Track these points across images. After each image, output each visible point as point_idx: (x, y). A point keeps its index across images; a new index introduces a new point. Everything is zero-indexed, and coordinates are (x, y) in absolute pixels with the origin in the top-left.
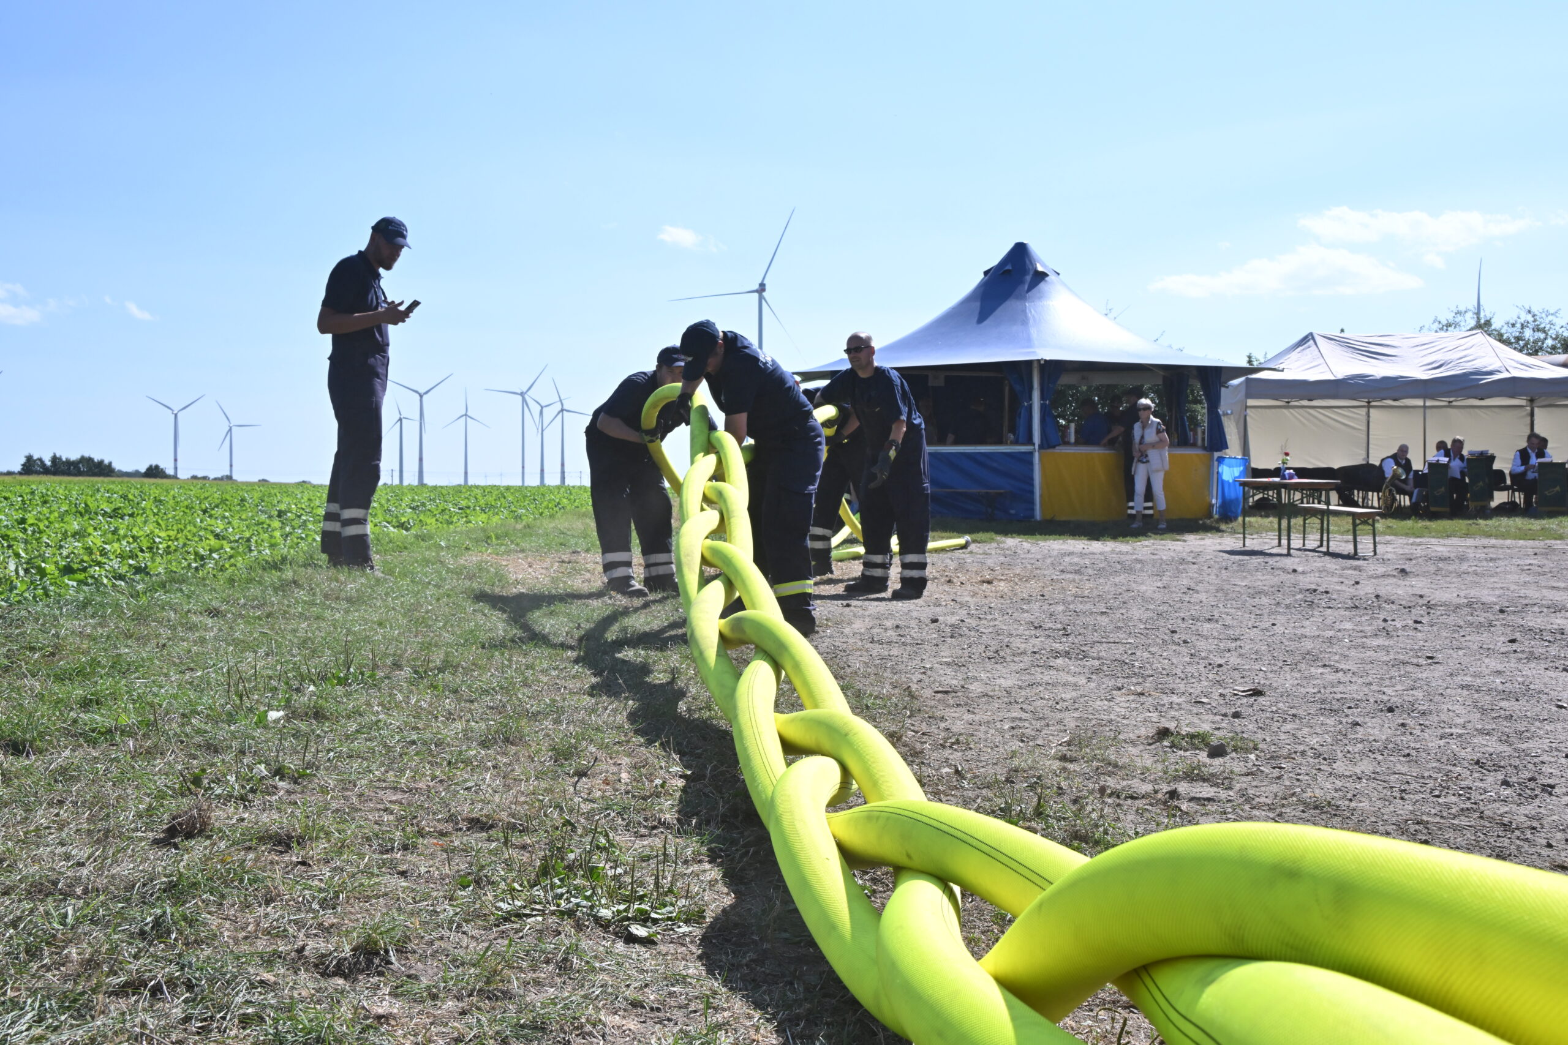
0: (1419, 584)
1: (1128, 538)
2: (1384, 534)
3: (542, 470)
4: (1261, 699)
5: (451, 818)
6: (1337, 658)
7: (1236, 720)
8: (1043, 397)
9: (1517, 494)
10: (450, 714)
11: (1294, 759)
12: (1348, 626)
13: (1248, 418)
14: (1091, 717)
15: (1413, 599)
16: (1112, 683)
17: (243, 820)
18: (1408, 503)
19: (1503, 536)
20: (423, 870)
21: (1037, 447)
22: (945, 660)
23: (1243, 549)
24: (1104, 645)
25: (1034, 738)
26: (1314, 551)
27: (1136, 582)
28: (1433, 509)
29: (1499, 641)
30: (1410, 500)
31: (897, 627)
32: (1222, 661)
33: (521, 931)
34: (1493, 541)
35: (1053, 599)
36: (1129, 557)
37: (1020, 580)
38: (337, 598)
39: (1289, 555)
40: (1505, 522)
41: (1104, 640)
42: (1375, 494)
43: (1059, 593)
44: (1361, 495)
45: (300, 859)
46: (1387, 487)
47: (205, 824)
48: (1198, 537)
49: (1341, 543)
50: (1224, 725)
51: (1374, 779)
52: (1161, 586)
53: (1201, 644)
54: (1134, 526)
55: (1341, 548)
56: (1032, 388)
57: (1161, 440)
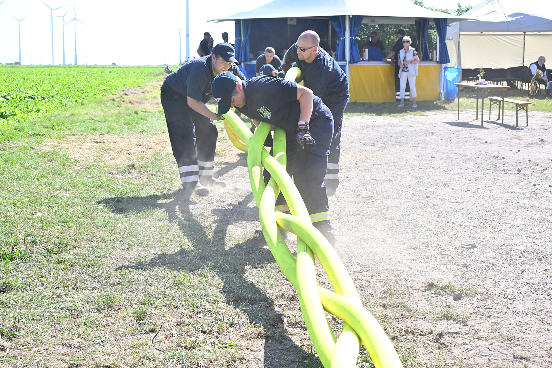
1: (397, 114)
2: (532, 110)
3: (64, 53)
4: (475, 250)
6: (511, 216)
7: (465, 269)
8: (351, 35)
11: (495, 299)
12: (516, 189)
13: (460, 41)
15: (548, 162)
16: (400, 238)
21: (348, 62)
23: (458, 121)
24: (394, 208)
26: (495, 123)
27: (404, 152)
32: (453, 220)
36: (398, 130)
39: (482, 127)
41: (393, 205)
42: (527, 84)
43: (364, 162)
50: (459, 273)
51: (534, 314)
52: (418, 155)
53: (443, 206)
55: (509, 121)
56: (345, 30)
57: (415, 60)
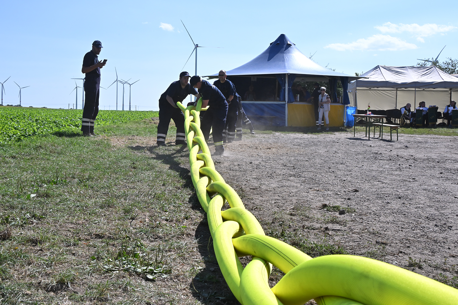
0: (411, 151)
1: (316, 133)
2: (401, 133)
3: (123, 105)
4: (357, 193)
5: (90, 234)
6: (383, 178)
7: (349, 201)
8: (289, 86)
9: (445, 120)
10: (90, 196)
11: (367, 215)
12: (387, 166)
13: (357, 93)
14: (301, 199)
15: (409, 157)
16: (309, 186)
17: (22, 234)
18: (409, 122)
19: (440, 135)
20: (80, 253)
21: (287, 102)
22: (254, 177)
23: (354, 137)
24: (307, 173)
25: (282, 207)
26: (377, 139)
27: (318, 149)
28: (417, 125)
29: (436, 173)
30: (410, 121)
31: (239, 165)
32: (345, 179)
33: (112, 276)
34: (437, 136)
35: (291, 155)
36: (316, 140)
37: (280, 148)
38: (54, 152)
39: (369, 140)
40: (441, 129)
41: (306, 171)
42: (398, 119)
43: (292, 153)
44: (393, 119)
45: (40, 249)
46: (402, 117)
47: (9, 235)
48: (339, 133)
49: (386, 136)
50: (345, 203)
51: (393, 223)
52: (326, 151)
53: (339, 173)
54: (318, 129)
55: (386, 138)
56: (285, 83)
57: (328, 101)
